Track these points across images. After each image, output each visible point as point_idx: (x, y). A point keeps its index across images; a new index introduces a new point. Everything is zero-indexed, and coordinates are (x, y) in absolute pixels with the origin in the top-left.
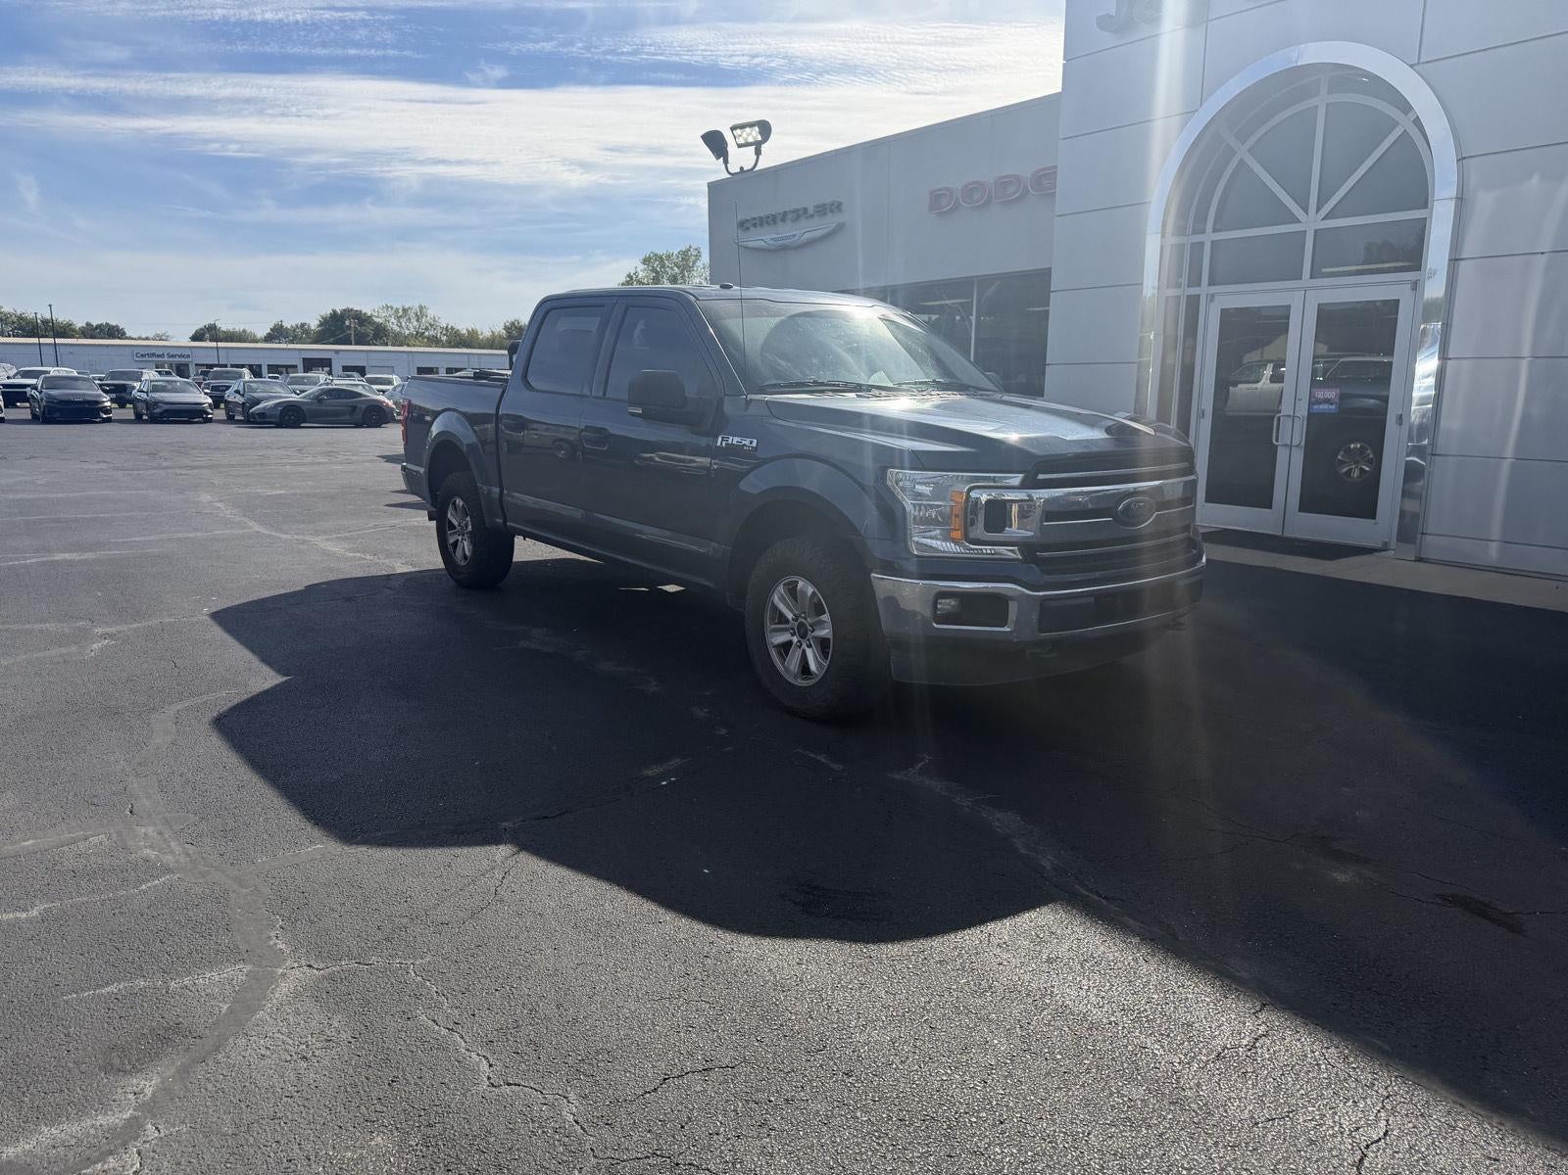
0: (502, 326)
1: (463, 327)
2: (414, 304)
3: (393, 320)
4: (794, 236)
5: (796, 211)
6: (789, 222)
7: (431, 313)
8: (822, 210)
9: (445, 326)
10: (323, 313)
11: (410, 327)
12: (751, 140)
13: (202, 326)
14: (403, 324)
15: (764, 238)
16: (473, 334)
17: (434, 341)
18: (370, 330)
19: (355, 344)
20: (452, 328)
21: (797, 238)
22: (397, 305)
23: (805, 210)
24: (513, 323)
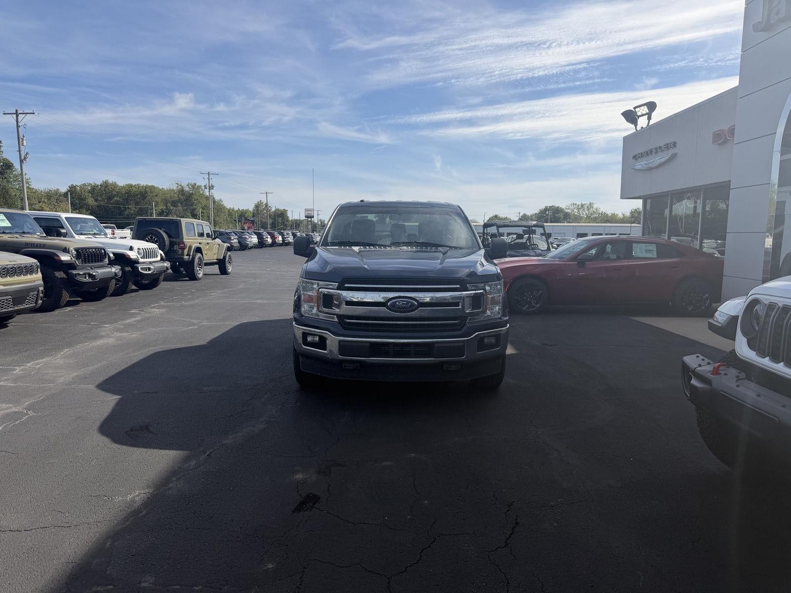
0: (630, 211)
1: (609, 212)
2: (586, 202)
3: (576, 210)
4: (653, 162)
5: (656, 149)
6: (654, 155)
7: (595, 206)
8: (667, 147)
9: (601, 212)
10: (541, 208)
11: (584, 214)
12: (644, 112)
13: (492, 216)
14: (581, 212)
15: (641, 164)
16: (614, 215)
17: (595, 220)
18: (561, 215)
19: (550, 223)
20: (605, 213)
21: (654, 163)
22: (579, 203)
23: (660, 147)
24: (636, 210)
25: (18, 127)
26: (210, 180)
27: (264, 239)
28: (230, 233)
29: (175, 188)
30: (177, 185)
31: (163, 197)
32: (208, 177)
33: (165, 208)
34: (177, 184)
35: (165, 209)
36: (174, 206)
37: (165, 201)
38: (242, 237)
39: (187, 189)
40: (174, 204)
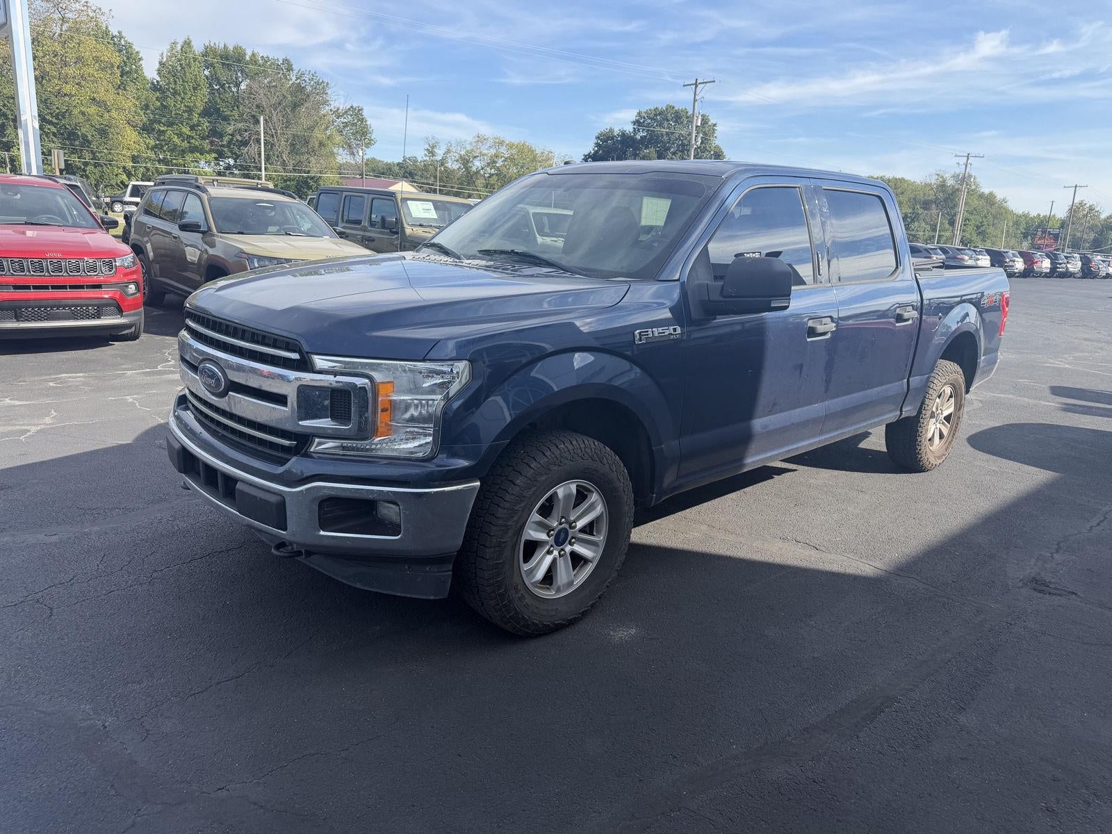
25: (695, 100)
26: (969, 166)
27: (1006, 262)
28: (931, 249)
29: (933, 182)
30: (937, 177)
31: (912, 196)
32: (965, 162)
33: (910, 211)
34: (938, 175)
35: (910, 213)
36: (925, 209)
37: (915, 200)
38: (956, 258)
39: (950, 182)
40: (926, 205)
